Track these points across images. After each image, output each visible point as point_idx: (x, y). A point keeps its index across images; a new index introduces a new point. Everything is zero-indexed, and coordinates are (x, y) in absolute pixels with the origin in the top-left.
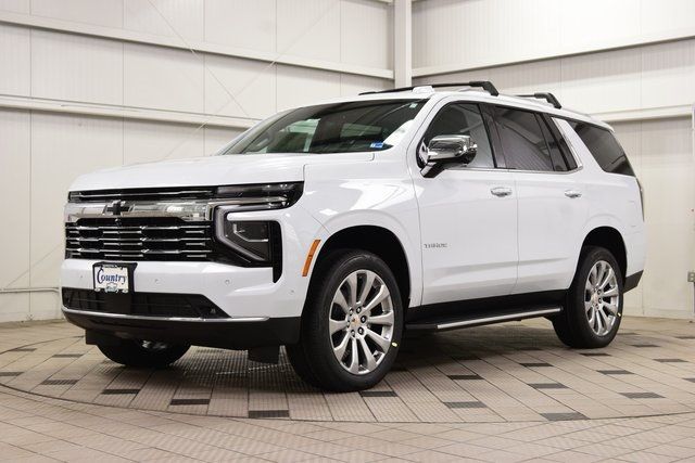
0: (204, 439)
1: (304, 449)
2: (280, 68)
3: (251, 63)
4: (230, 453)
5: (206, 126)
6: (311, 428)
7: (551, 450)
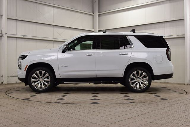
0: (53, 108)
1: (75, 110)
2: (70, 28)
3: (63, 27)
4: (59, 111)
5: (54, 41)
6: (76, 105)
7: (127, 110)
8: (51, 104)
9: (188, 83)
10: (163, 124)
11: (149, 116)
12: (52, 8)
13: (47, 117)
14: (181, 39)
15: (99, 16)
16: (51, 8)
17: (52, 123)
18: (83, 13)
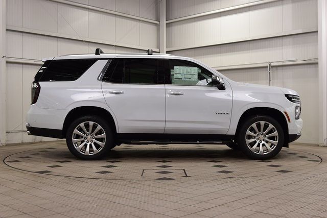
0: (88, 187)
1: (126, 190)
2: (117, 48)
3: (105, 46)
4: (98, 192)
6: (128, 183)
8: (84, 180)
9: (325, 143)
10: (280, 214)
11: (255, 201)
12: (86, 12)
13: (76, 203)
14: (311, 66)
15: (168, 25)
16: (84, 11)
17: (86, 213)
18: (140, 20)
